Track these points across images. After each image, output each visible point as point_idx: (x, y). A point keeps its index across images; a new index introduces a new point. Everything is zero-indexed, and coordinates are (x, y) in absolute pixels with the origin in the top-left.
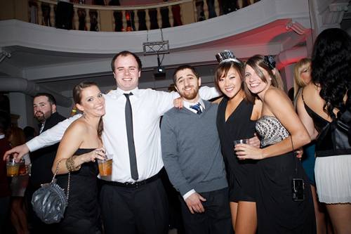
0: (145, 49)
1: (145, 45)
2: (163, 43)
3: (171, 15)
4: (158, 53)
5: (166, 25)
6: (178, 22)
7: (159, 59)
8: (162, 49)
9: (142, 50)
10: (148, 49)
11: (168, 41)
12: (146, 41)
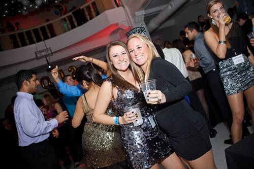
0: (36, 55)
1: (36, 53)
2: (47, 50)
3: (48, 31)
4: (46, 56)
5: (46, 38)
6: (54, 35)
7: (47, 60)
8: (47, 54)
9: (35, 57)
10: (38, 55)
11: (50, 48)
12: (36, 51)
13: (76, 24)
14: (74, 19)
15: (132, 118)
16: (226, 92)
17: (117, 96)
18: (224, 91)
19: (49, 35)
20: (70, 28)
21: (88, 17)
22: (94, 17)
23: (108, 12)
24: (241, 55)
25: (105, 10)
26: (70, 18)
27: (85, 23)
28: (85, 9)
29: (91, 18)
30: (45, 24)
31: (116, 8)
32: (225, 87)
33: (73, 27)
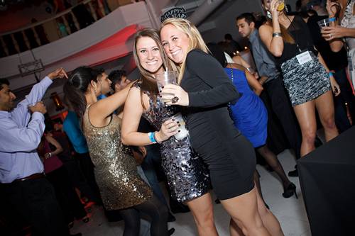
0: (21, 71)
1: (20, 67)
2: (36, 63)
4: (34, 72)
7: (36, 77)
8: (37, 68)
9: (19, 72)
10: (23, 70)
11: (40, 60)
12: (20, 64)
13: (77, 25)
14: (75, 19)
15: (173, 129)
16: (293, 102)
17: (149, 106)
18: (290, 102)
19: (38, 41)
20: (70, 32)
21: (95, 16)
22: (103, 16)
23: (124, 9)
24: (307, 52)
25: (120, 6)
26: (69, 17)
27: (90, 23)
28: (90, 4)
29: (99, 17)
30: (33, 26)
31: (135, 3)
32: (291, 95)
33: (74, 30)
